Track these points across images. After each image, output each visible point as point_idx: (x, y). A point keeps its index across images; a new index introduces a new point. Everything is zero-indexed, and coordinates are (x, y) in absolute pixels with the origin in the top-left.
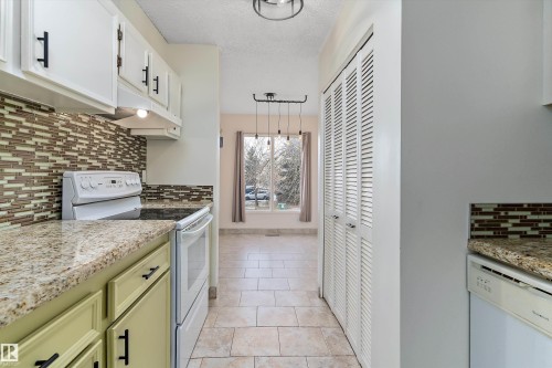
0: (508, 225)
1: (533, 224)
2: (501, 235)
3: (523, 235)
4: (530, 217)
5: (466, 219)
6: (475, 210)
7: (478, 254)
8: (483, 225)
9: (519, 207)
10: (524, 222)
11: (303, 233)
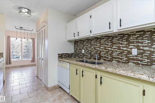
0: (63, 56)
2: (62, 58)
3: (65, 57)
4: (65, 55)
5: (57, 56)
6: (59, 54)
7: (59, 60)
8: (60, 56)
9: (64, 54)
10: (65, 56)
11: (32, 65)
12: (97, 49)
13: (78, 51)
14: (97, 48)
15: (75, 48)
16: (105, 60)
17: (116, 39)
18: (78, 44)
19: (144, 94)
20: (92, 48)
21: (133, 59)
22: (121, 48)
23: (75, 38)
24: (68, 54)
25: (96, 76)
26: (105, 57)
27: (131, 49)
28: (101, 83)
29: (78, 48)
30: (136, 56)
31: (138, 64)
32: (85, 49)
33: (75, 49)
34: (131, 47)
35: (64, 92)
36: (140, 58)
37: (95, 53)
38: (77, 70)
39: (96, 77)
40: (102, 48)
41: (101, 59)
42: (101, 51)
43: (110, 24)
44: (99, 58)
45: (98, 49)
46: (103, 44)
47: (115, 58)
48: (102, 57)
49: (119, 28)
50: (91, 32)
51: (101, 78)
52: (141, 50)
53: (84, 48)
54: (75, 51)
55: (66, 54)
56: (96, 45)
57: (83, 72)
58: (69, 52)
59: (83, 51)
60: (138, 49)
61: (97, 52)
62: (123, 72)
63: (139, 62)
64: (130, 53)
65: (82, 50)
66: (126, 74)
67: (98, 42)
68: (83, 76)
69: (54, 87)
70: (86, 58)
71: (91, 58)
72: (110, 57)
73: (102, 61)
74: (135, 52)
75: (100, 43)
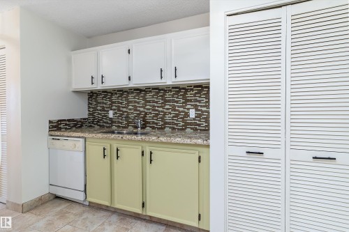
0: (61, 126)
1: (69, 125)
2: (59, 129)
3: (66, 129)
4: (68, 123)
5: (47, 125)
6: (50, 122)
7: (52, 135)
8: (53, 127)
9: (65, 120)
10: (66, 125)
12: (139, 110)
13: (99, 114)
14: (139, 107)
15: (89, 107)
16: (153, 128)
17: (191, 93)
18: (99, 99)
19: (200, 161)
20: (130, 107)
21: (191, 124)
22: (177, 108)
23: (94, 86)
24: (73, 120)
25: (143, 152)
26: (153, 123)
27: (188, 109)
28: (151, 161)
29: (99, 108)
30: (194, 119)
31: (196, 129)
32: (115, 110)
33: (91, 110)
34: (188, 106)
35: (68, 204)
36: (198, 122)
37: (136, 116)
38: (104, 149)
39: (143, 155)
40: (148, 107)
41: (146, 127)
42: (146, 114)
43: (161, 71)
44: (143, 124)
45: (142, 109)
46: (149, 102)
47: (169, 123)
48: (149, 123)
49: (174, 80)
50: (130, 79)
51: (151, 153)
52: (199, 110)
53: (114, 107)
54: (90, 114)
55: (69, 120)
56: (138, 103)
57: (118, 150)
58: (77, 117)
59: (111, 114)
60: (197, 110)
61: (139, 114)
62: (179, 139)
63: (197, 127)
64: (187, 115)
65: (108, 111)
66: (182, 142)
67: (141, 97)
68: (118, 157)
69: (40, 199)
70: (119, 127)
71: (128, 126)
72: (161, 123)
73: (148, 129)
74: (192, 113)
75: (144, 99)
